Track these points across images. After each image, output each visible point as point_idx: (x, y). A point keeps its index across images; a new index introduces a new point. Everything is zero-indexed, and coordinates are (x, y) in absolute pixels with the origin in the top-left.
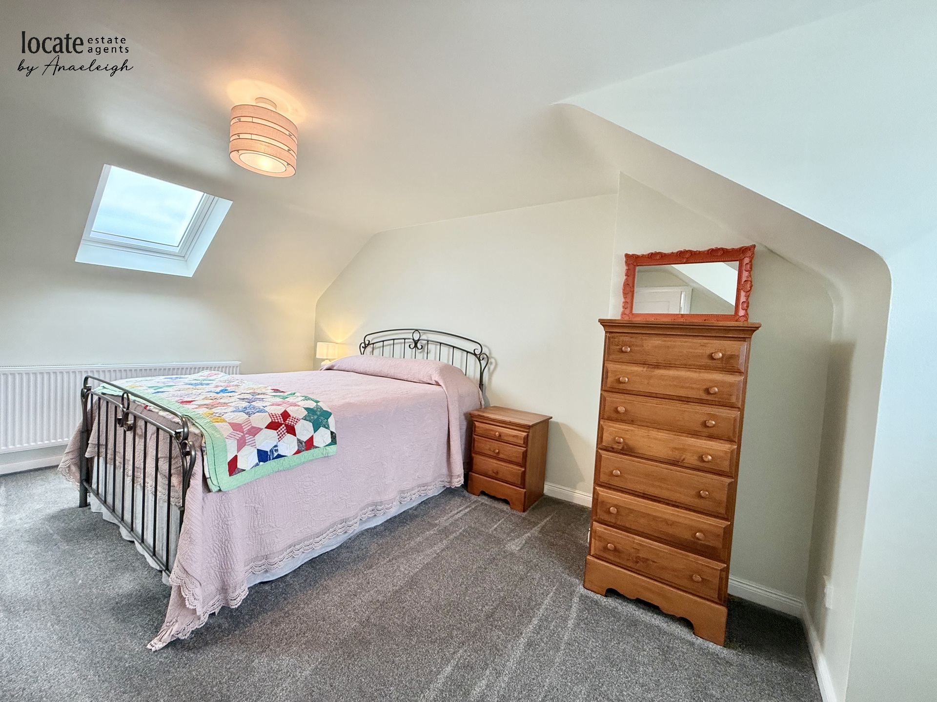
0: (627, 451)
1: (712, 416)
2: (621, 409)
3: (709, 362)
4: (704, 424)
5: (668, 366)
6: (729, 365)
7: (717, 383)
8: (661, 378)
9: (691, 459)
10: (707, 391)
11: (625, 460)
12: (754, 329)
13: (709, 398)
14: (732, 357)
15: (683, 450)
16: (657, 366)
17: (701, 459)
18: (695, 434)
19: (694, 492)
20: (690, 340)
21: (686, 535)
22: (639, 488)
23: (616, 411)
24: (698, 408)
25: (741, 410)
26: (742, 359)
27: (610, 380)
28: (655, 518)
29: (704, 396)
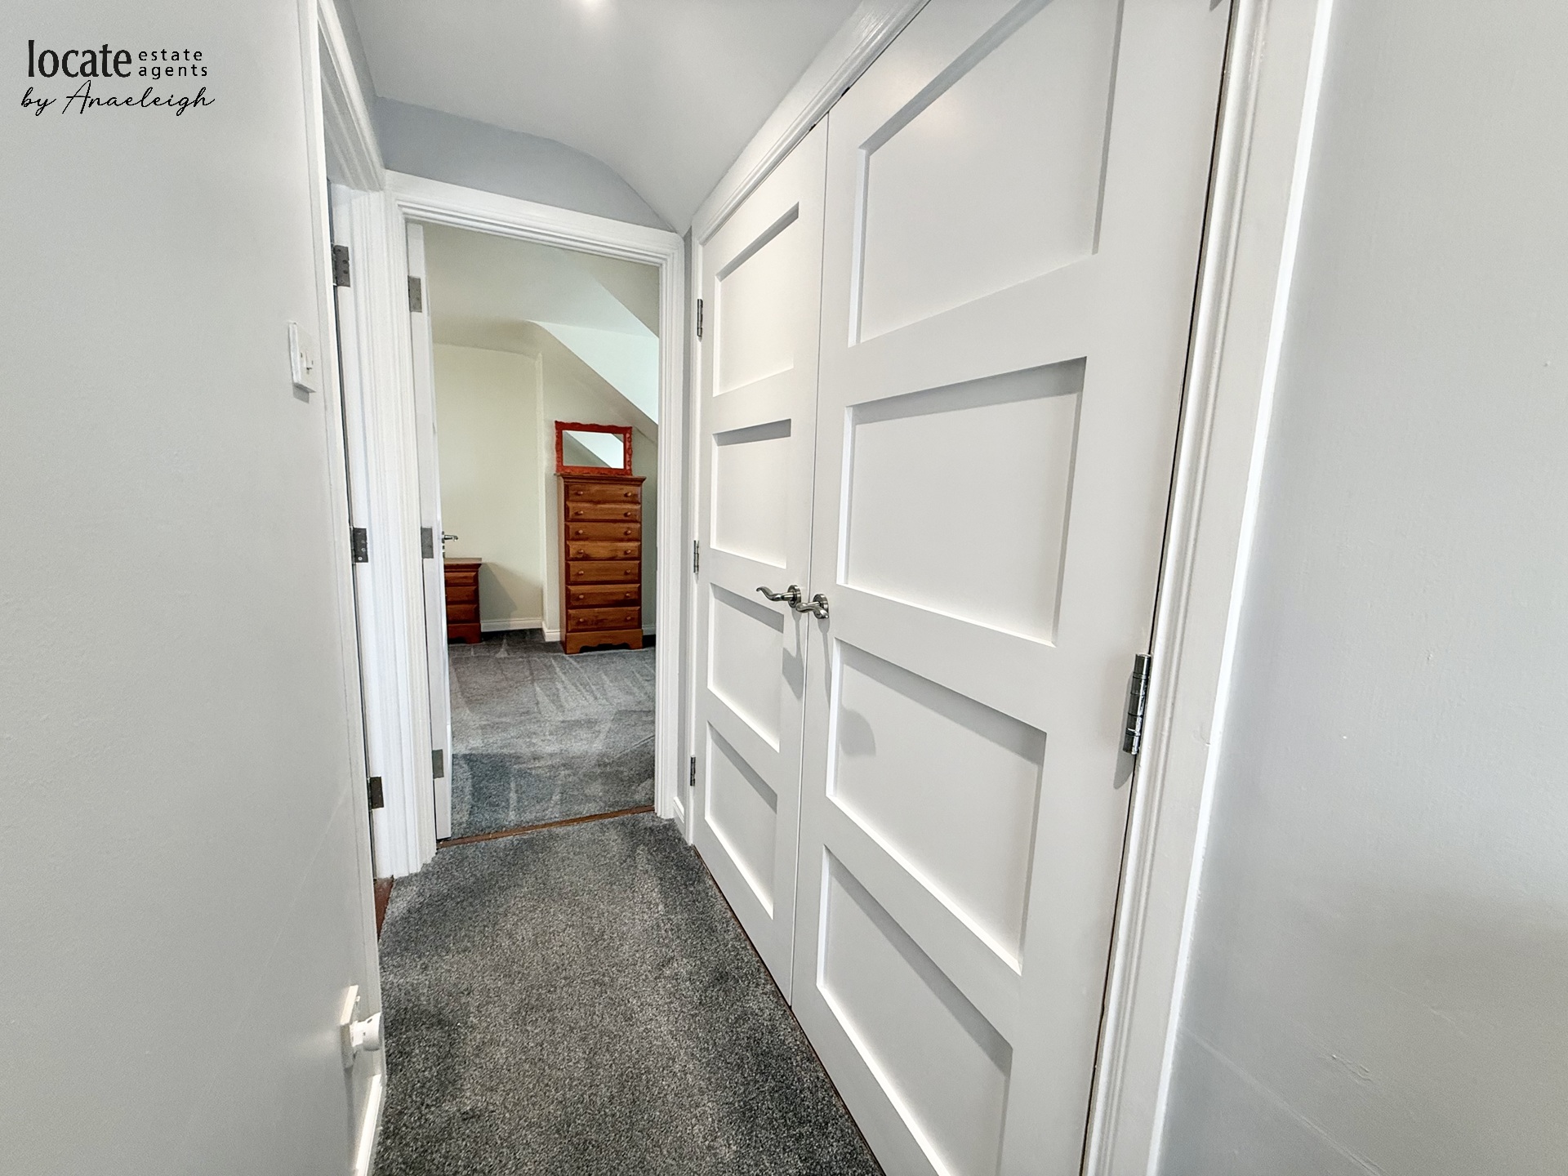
0: (586, 558)
1: (629, 528)
2: (581, 532)
3: (625, 499)
4: (626, 533)
5: (605, 502)
6: (635, 500)
7: (631, 510)
8: (601, 510)
9: (621, 555)
10: (626, 515)
11: (586, 564)
12: (642, 480)
13: (627, 518)
14: (635, 495)
15: (616, 550)
16: (599, 502)
17: (626, 553)
18: (622, 540)
19: (623, 573)
20: (614, 486)
21: (621, 597)
22: (594, 579)
23: (577, 533)
24: (622, 525)
25: (640, 523)
26: (639, 496)
27: (571, 513)
28: (604, 594)
29: (624, 518)
